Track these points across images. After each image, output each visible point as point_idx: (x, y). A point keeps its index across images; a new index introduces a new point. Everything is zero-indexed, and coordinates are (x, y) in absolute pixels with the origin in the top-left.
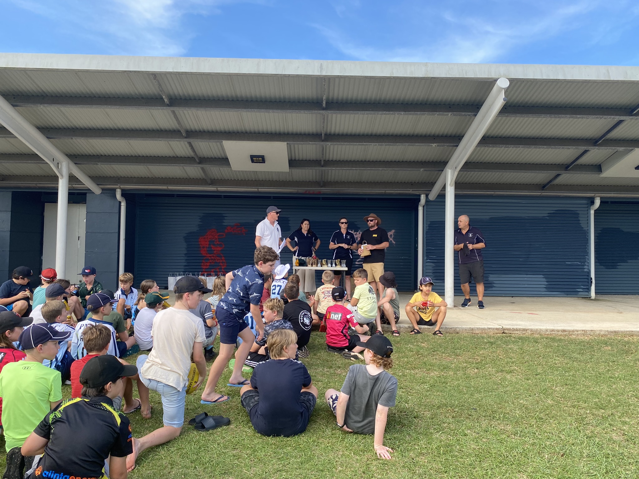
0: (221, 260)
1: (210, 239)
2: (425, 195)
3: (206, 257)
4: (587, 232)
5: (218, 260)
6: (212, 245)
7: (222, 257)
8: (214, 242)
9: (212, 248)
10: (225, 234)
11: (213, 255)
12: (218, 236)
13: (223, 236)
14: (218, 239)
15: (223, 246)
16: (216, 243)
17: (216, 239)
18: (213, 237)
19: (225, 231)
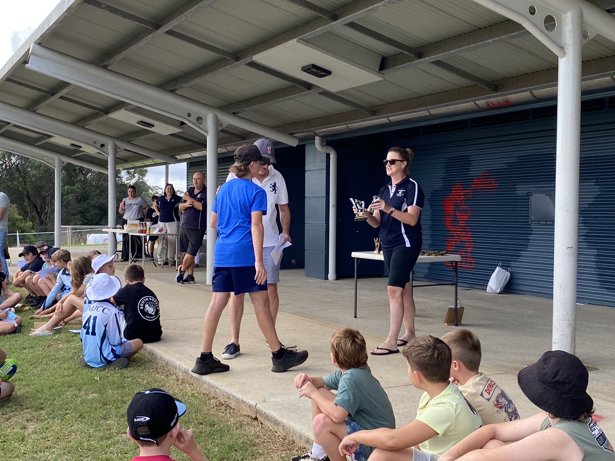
0: (467, 237)
1: (455, 200)
3: (451, 231)
5: (464, 236)
6: (458, 210)
8: (460, 205)
9: (457, 215)
10: (472, 192)
11: (458, 228)
12: (463, 195)
13: (470, 195)
14: (464, 200)
15: (469, 213)
16: (462, 208)
17: (461, 200)
18: (458, 198)
19: (471, 187)
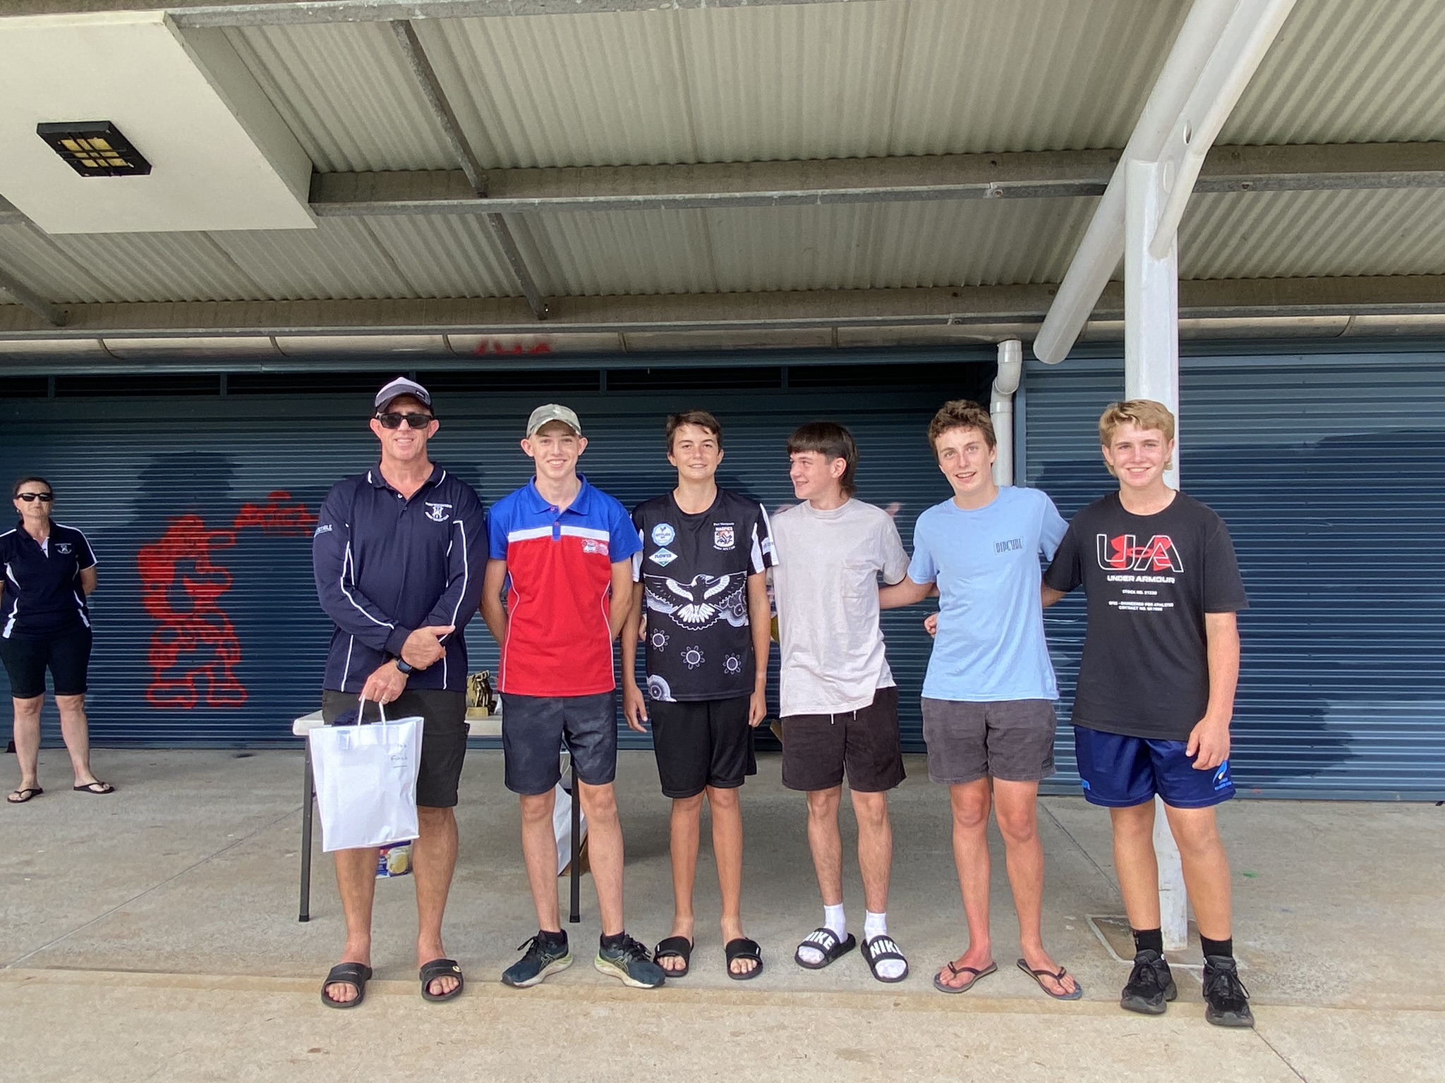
0: (222, 634)
1: (178, 553)
2: (1017, 345)
3: (165, 623)
5: (208, 635)
6: (188, 576)
7: (225, 623)
8: (195, 564)
9: (185, 588)
10: (235, 535)
11: (191, 617)
12: (208, 541)
13: (230, 541)
14: (208, 553)
15: (227, 582)
16: (202, 570)
17: (202, 553)
18: (190, 547)
19: (234, 524)
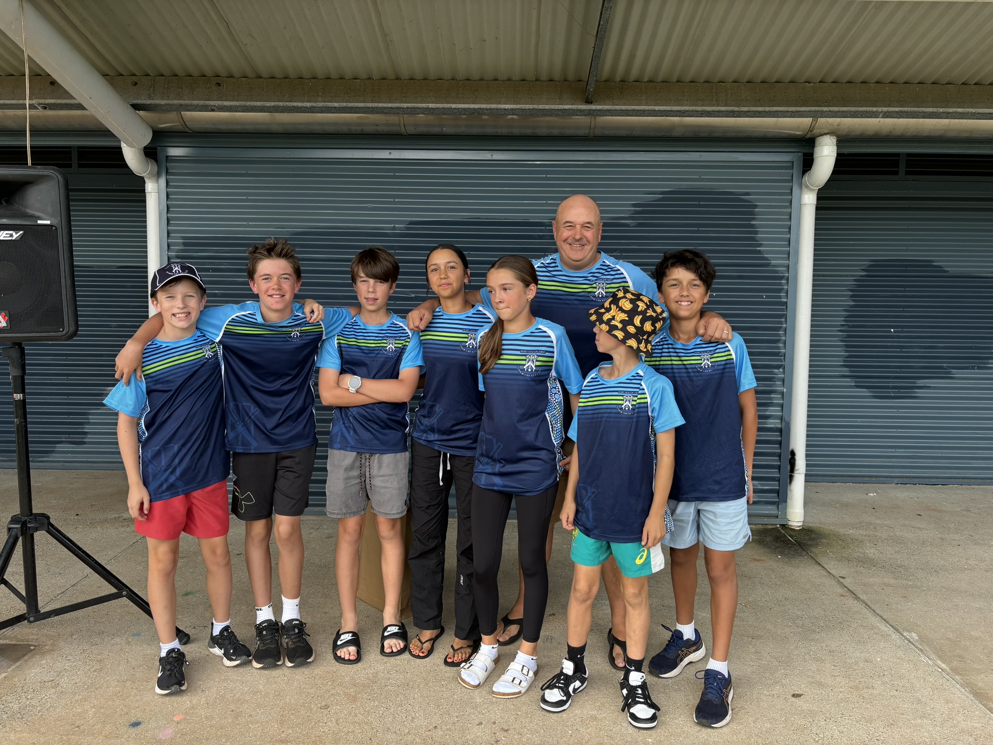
4: (782, 278)
